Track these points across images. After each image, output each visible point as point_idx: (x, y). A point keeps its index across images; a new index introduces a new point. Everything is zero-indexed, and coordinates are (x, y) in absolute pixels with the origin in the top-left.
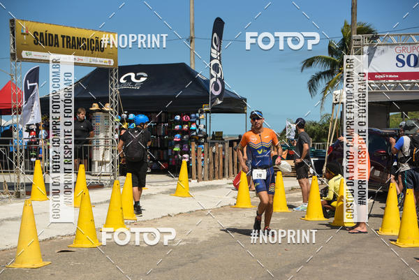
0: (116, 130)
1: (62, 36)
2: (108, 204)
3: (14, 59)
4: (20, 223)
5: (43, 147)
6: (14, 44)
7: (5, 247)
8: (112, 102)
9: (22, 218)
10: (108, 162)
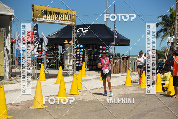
0: (75, 52)
1: (53, 12)
2: (71, 83)
3: (33, 21)
5: (44, 58)
6: (33, 15)
7: (28, 100)
8: (73, 40)
9: (36, 88)
10: (71, 65)
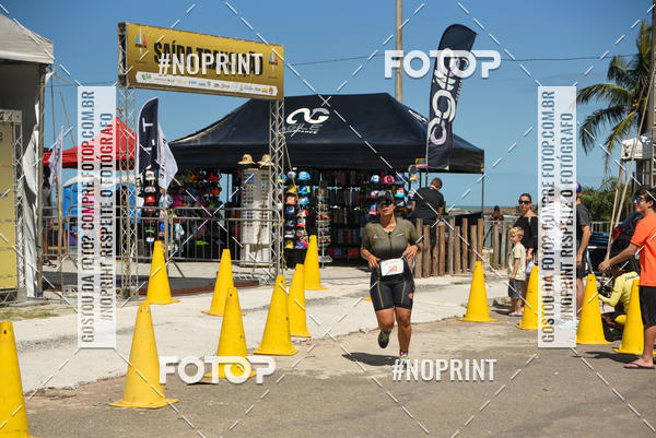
0: (280, 196)
1: (198, 49)
2: (266, 312)
3: (124, 84)
4: (131, 337)
5: (166, 222)
6: (124, 60)
7: (108, 375)
8: (274, 153)
9: (134, 330)
10: (266, 246)
